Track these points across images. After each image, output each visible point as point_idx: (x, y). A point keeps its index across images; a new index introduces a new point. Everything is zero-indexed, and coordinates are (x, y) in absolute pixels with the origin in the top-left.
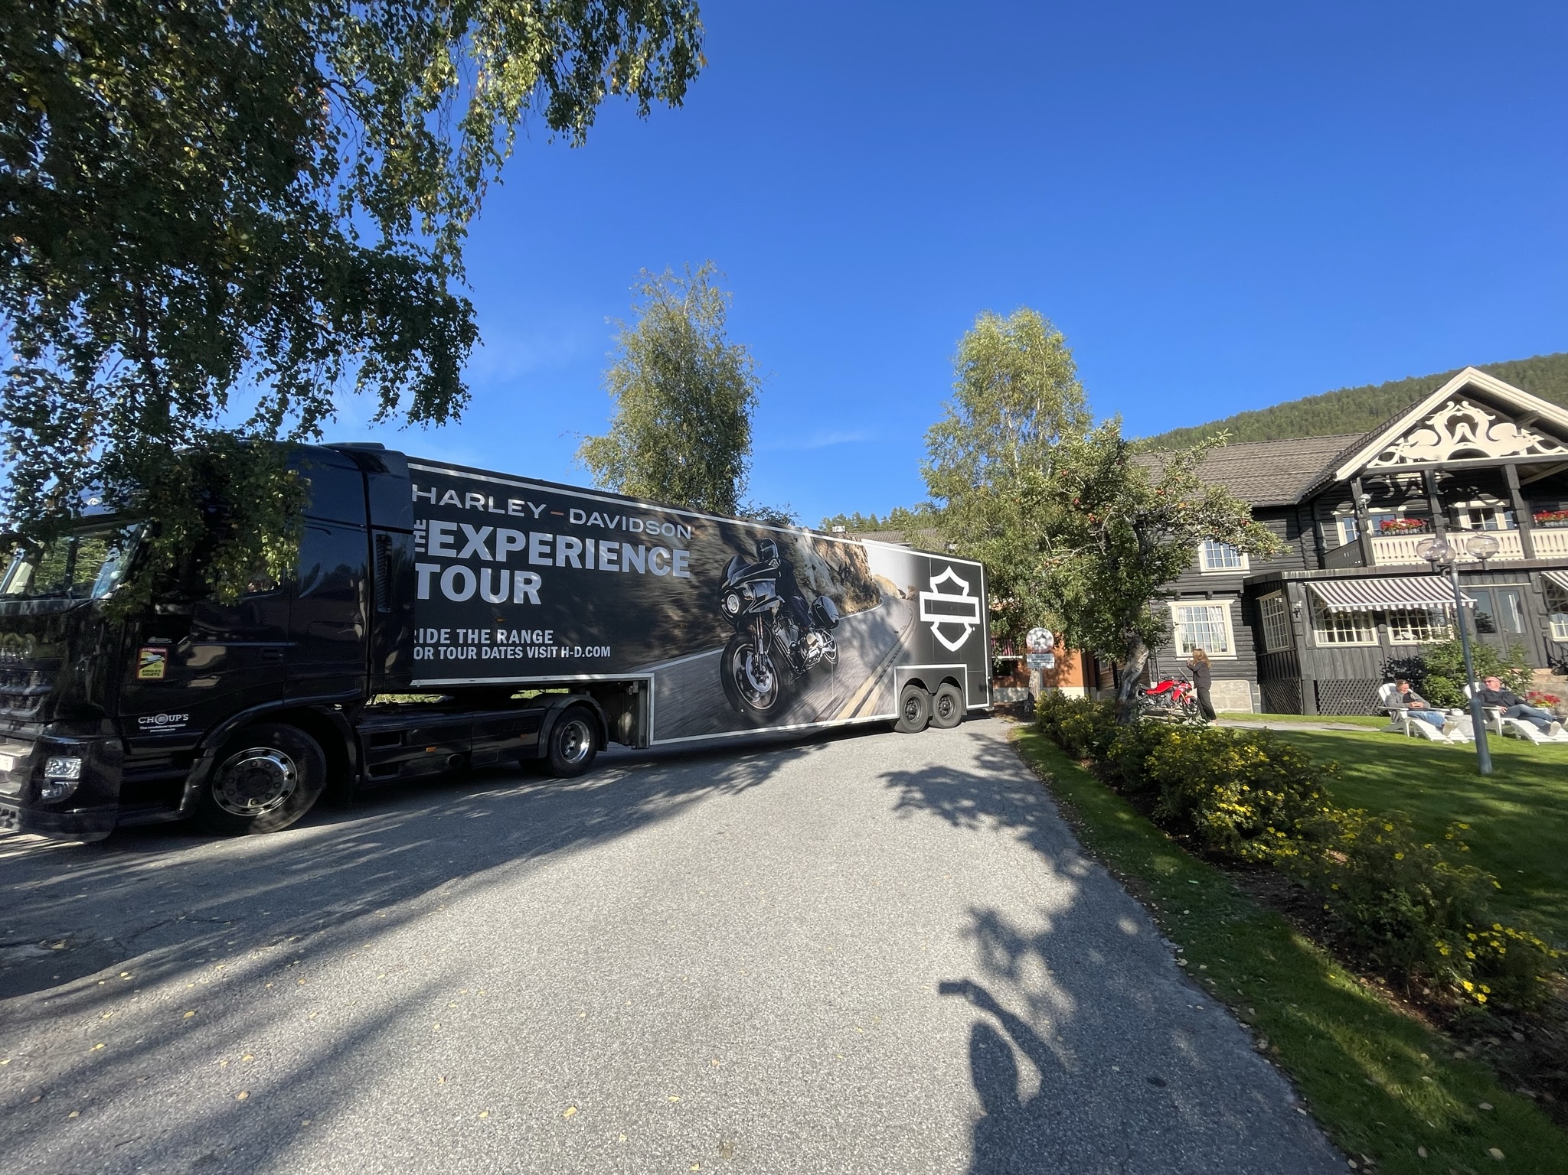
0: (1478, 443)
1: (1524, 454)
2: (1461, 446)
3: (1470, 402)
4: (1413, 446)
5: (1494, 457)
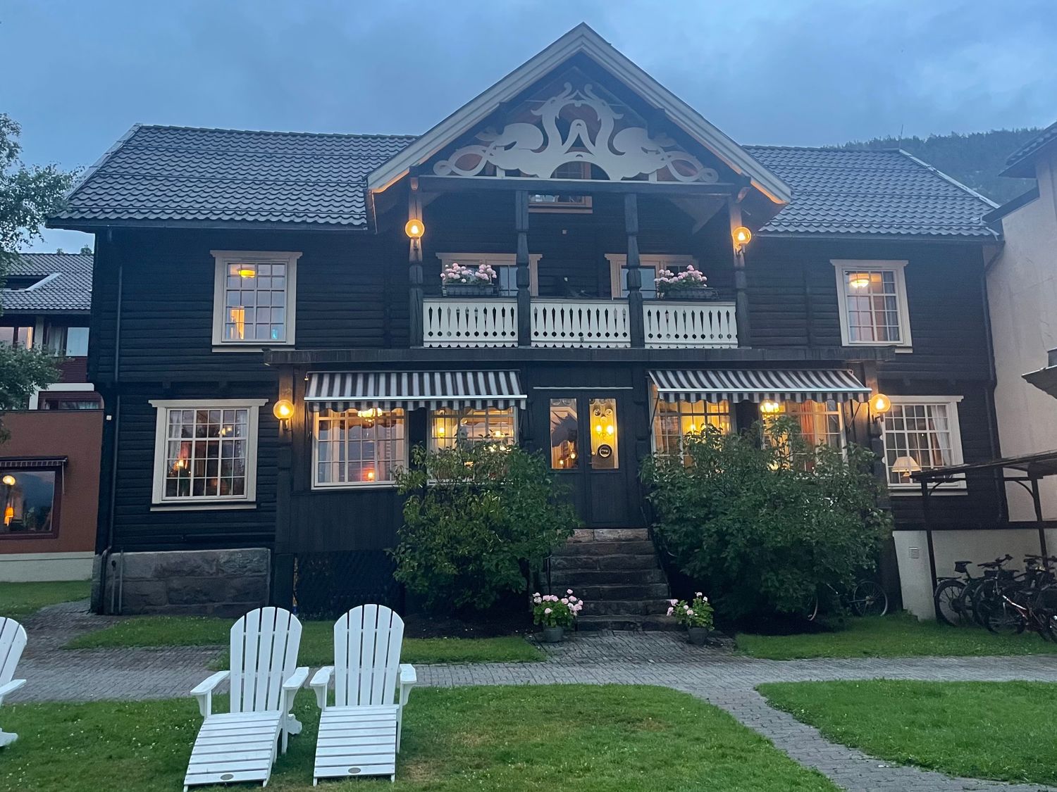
0: (598, 155)
1: (653, 180)
2: (573, 157)
3: (588, 88)
4: (508, 148)
5: (615, 178)
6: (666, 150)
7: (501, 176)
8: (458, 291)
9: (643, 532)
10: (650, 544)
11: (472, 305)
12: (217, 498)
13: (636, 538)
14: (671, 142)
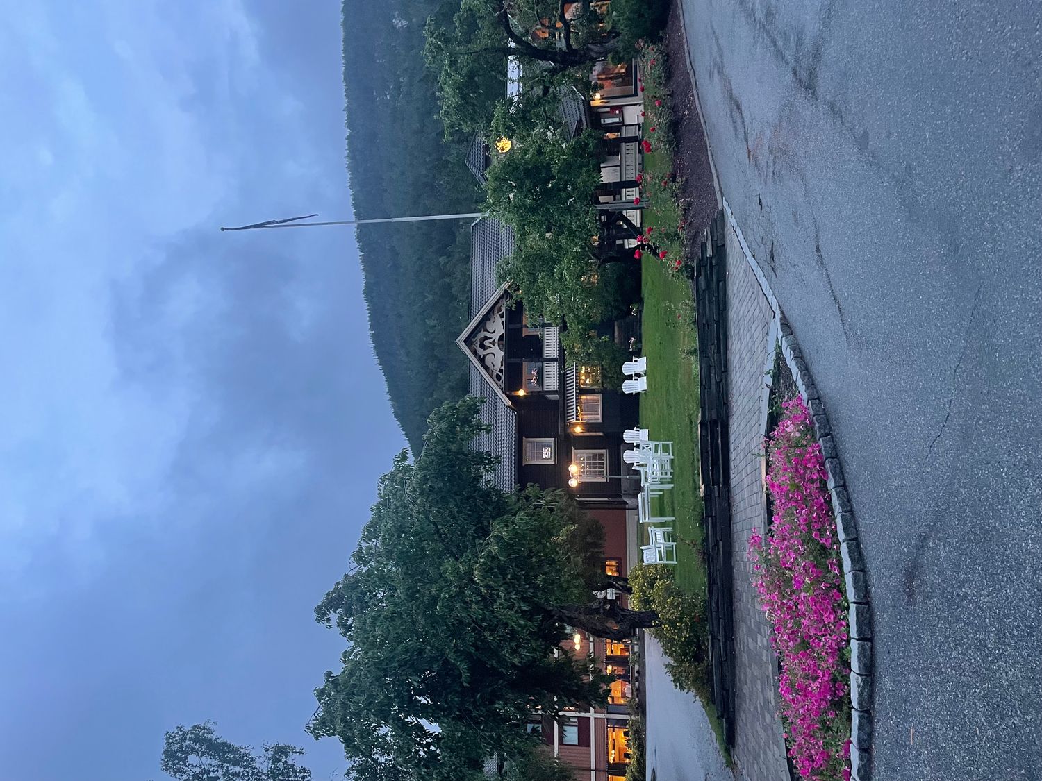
0: (496, 337)
1: (504, 319)
2: (496, 345)
3: (473, 340)
4: (494, 366)
5: (504, 331)
6: (493, 314)
7: (503, 368)
8: (540, 380)
9: (616, 323)
10: (619, 321)
11: (545, 376)
12: (604, 461)
13: (617, 325)
14: (491, 314)
